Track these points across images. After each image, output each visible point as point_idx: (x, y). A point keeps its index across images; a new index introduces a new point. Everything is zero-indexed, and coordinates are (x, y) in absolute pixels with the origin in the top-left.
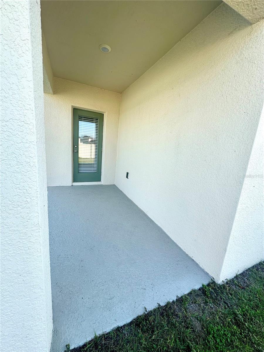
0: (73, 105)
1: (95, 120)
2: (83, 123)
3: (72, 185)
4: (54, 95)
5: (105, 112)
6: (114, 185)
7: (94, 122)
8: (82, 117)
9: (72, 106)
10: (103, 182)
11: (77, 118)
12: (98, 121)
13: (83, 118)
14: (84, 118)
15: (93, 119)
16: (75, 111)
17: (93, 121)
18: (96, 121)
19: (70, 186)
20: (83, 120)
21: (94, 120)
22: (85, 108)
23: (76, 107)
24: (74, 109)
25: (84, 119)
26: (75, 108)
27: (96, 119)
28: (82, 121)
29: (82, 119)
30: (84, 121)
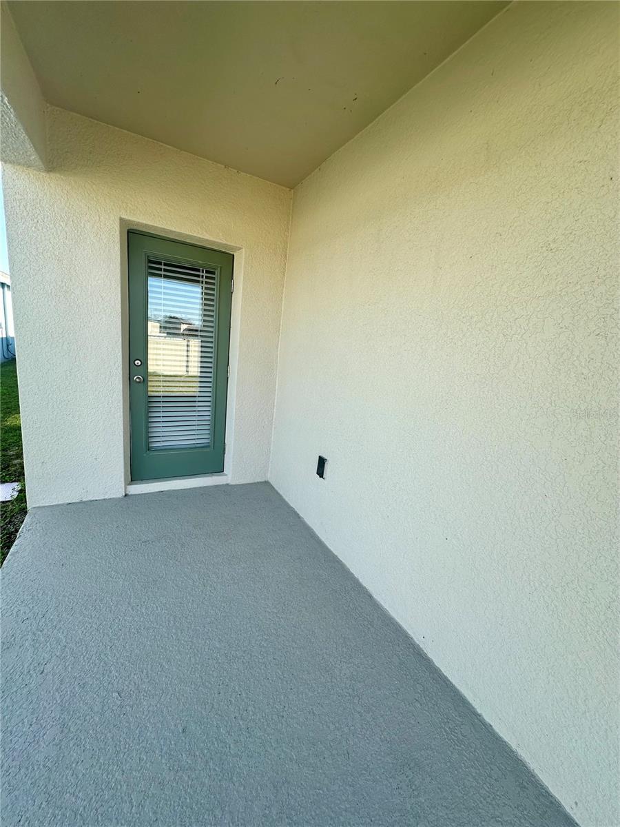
0: (125, 217)
1: (205, 274)
2: (163, 285)
3: (126, 495)
4: (52, 175)
5: (240, 249)
6: (267, 483)
7: (201, 279)
8: (160, 264)
9: (122, 220)
10: (230, 476)
11: (142, 265)
12: (213, 279)
13: (163, 267)
14: (165, 264)
15: (198, 270)
16: (134, 238)
17: (198, 276)
18: (207, 277)
19: (119, 500)
20: (163, 273)
21: (201, 274)
22: (171, 231)
23: (138, 224)
24: (128, 232)
25: (165, 270)
26: (135, 228)
27: (207, 272)
28: (160, 276)
29: (160, 269)
30: (166, 277)
